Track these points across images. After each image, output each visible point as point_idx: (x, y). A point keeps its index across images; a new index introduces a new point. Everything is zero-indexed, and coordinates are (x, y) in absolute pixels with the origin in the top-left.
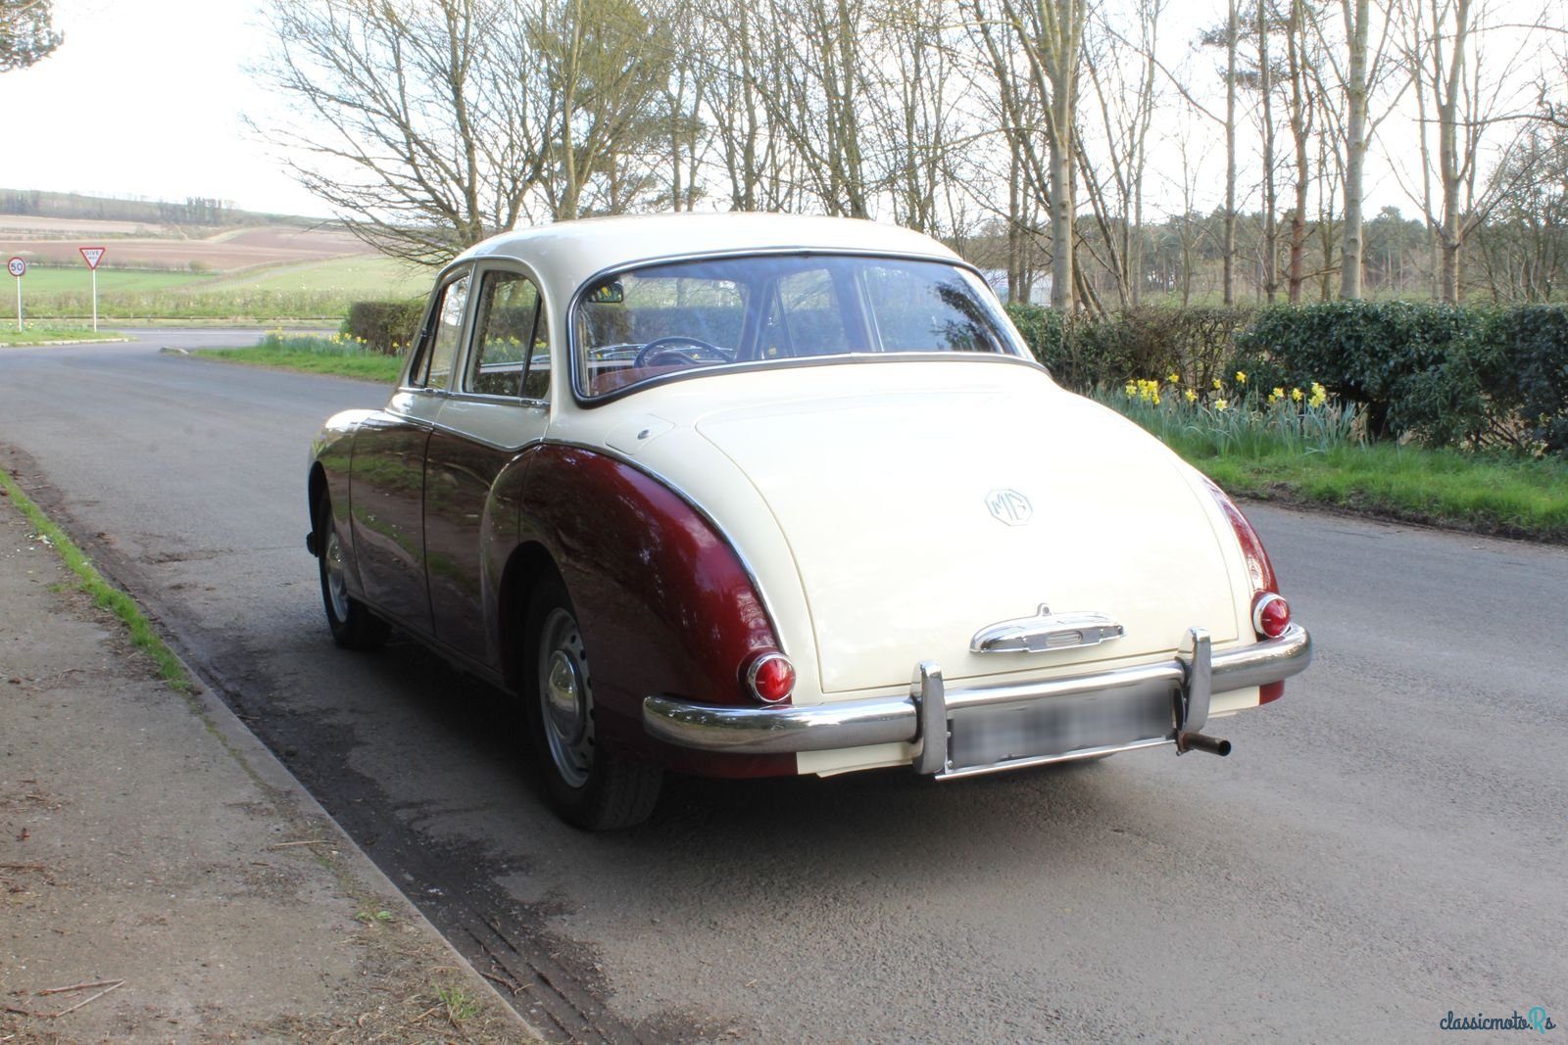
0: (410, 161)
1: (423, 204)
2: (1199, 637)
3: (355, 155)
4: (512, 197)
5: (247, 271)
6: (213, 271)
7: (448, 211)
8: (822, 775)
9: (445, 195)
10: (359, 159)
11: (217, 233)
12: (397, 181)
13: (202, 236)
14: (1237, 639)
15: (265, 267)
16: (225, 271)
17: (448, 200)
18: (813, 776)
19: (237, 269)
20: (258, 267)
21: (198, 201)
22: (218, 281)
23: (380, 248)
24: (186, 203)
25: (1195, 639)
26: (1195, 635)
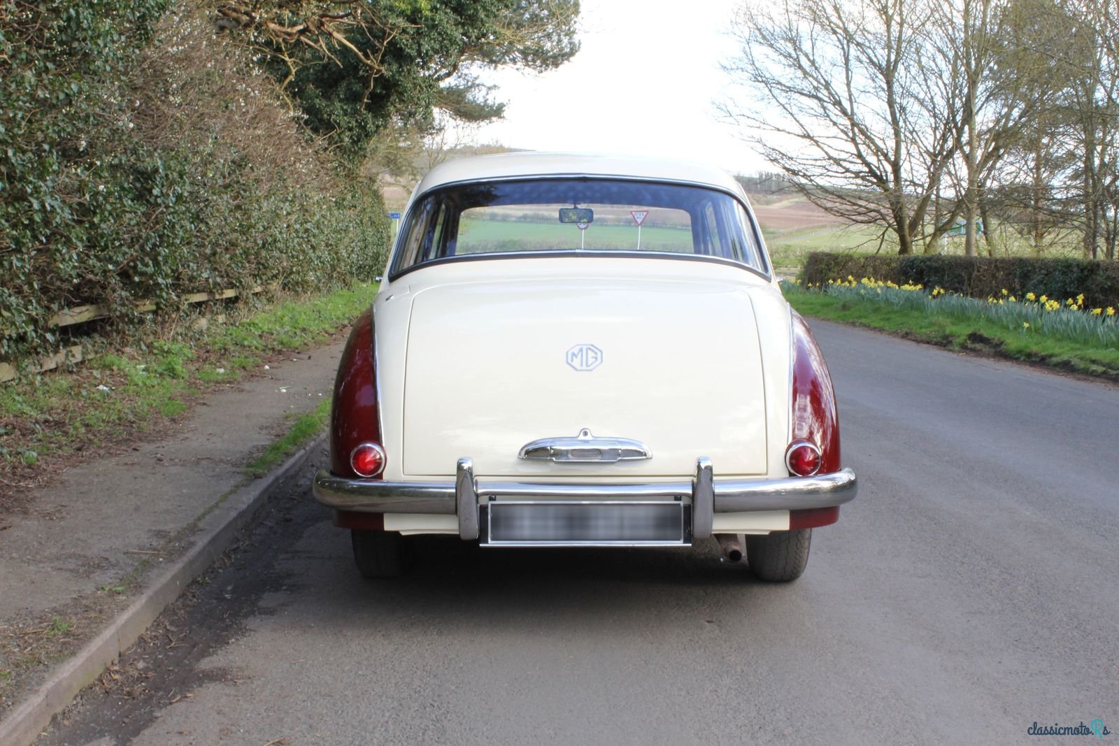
0: (853, 140)
1: (857, 175)
2: (703, 466)
3: (801, 133)
4: (932, 170)
5: (798, 231)
6: (772, 230)
7: (881, 181)
8: (403, 534)
9: (878, 168)
10: (804, 136)
11: (780, 201)
12: (834, 154)
13: (768, 203)
14: (766, 474)
15: (812, 228)
16: (781, 230)
17: (881, 172)
18: (397, 533)
19: (790, 229)
20: (808, 228)
21: (767, 175)
22: (774, 238)
23: (826, 209)
24: (758, 177)
25: (699, 467)
26: (699, 463)
